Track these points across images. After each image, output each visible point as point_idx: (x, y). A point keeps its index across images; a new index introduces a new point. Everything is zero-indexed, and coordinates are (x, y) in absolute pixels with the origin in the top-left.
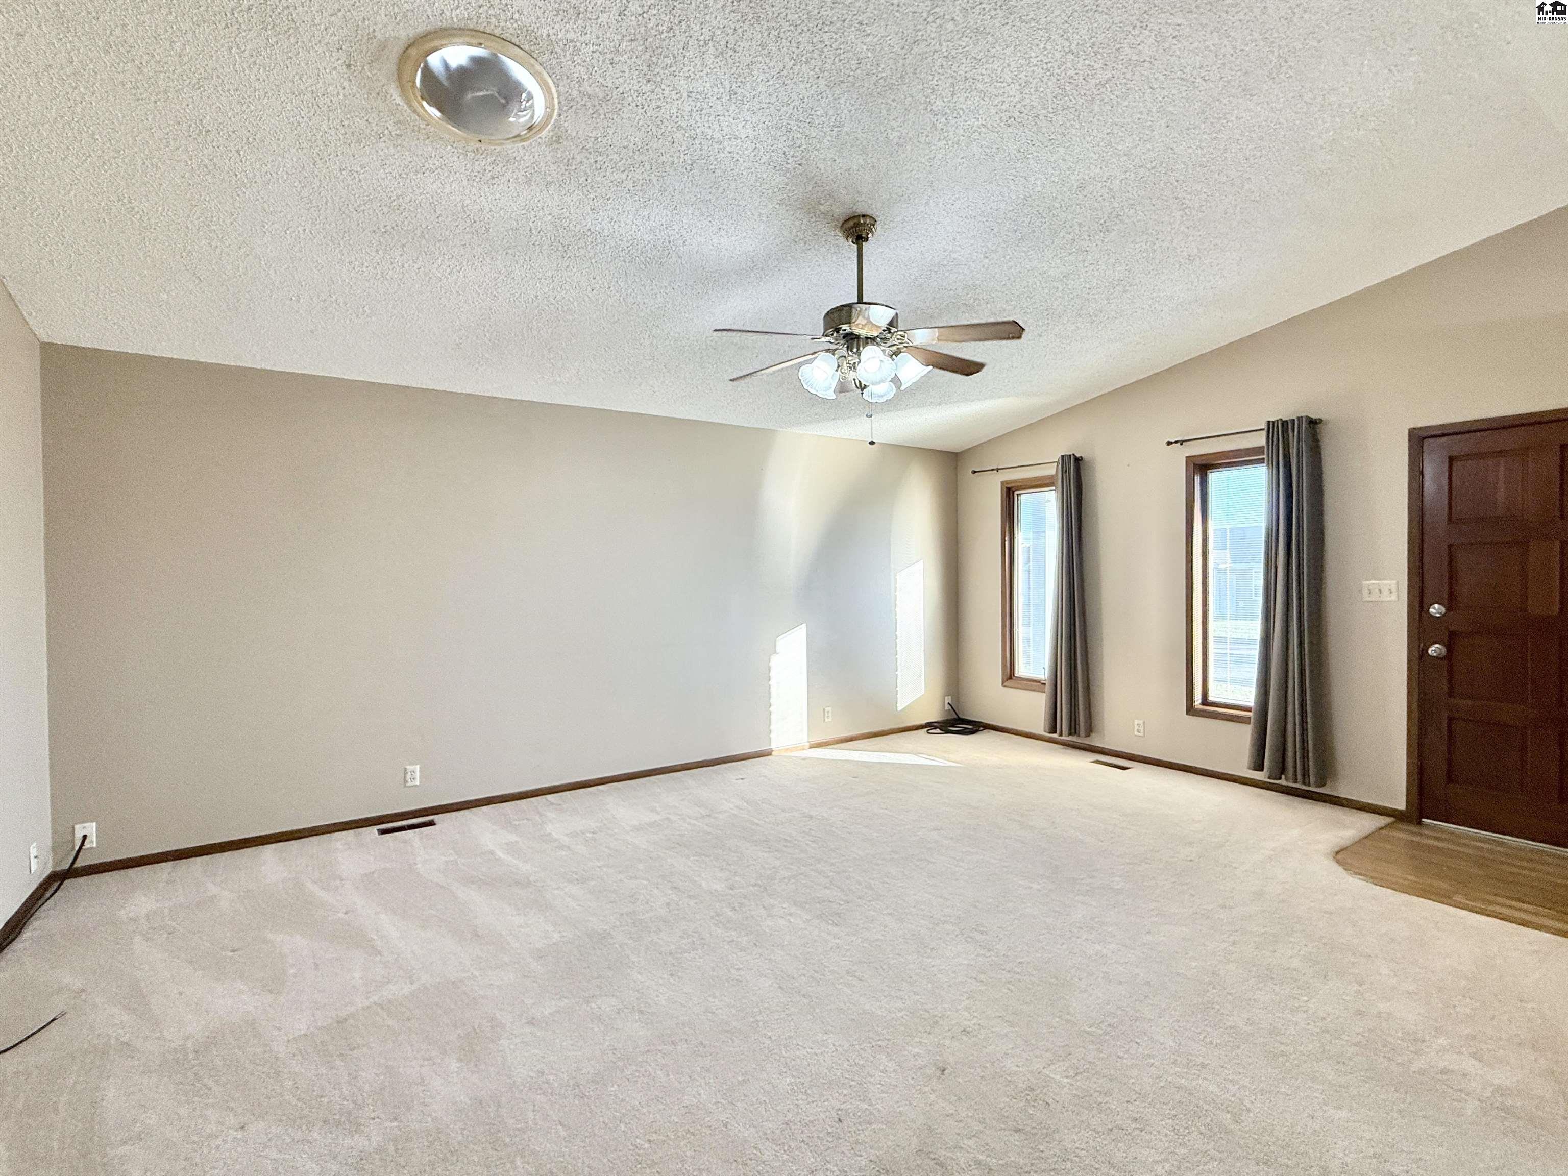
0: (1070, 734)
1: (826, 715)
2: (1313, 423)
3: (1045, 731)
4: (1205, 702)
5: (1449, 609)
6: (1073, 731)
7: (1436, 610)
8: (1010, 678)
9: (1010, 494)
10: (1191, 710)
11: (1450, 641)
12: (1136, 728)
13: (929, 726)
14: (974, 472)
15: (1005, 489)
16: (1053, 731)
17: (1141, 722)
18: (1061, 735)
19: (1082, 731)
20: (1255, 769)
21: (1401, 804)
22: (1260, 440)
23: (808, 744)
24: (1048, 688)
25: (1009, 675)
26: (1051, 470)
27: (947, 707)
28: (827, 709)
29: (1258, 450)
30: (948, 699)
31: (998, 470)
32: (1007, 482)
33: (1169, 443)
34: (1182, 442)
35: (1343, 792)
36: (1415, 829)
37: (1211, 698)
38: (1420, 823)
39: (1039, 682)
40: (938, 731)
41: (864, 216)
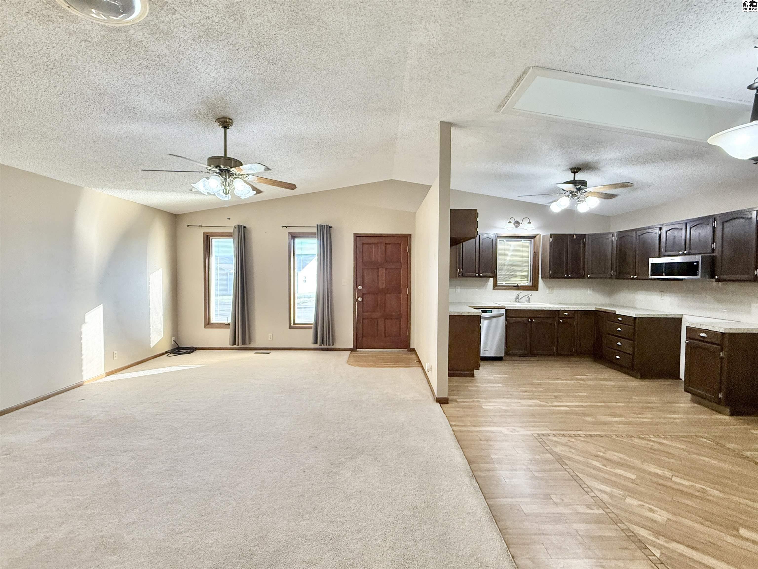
0: (242, 344)
1: (115, 355)
2: (330, 227)
3: (230, 345)
4: (294, 324)
5: (363, 287)
6: (244, 343)
7: (360, 287)
8: (208, 324)
9: (207, 238)
10: (290, 327)
11: (363, 296)
12: (269, 337)
13: (166, 353)
14: (188, 226)
15: (205, 236)
16: (234, 344)
17: (271, 334)
18: (238, 345)
19: (247, 342)
20: (314, 344)
21: (352, 346)
22: (315, 230)
23: (105, 374)
24: (231, 326)
25: (208, 323)
26: (231, 230)
27: (173, 342)
28: (115, 352)
29: (314, 234)
30: (173, 339)
31: (201, 226)
32: (207, 233)
33: (283, 227)
34: (286, 227)
35: (337, 346)
36: (355, 352)
37: (296, 322)
38: (356, 351)
39: (224, 324)
40: (172, 355)
41: (230, 119)
